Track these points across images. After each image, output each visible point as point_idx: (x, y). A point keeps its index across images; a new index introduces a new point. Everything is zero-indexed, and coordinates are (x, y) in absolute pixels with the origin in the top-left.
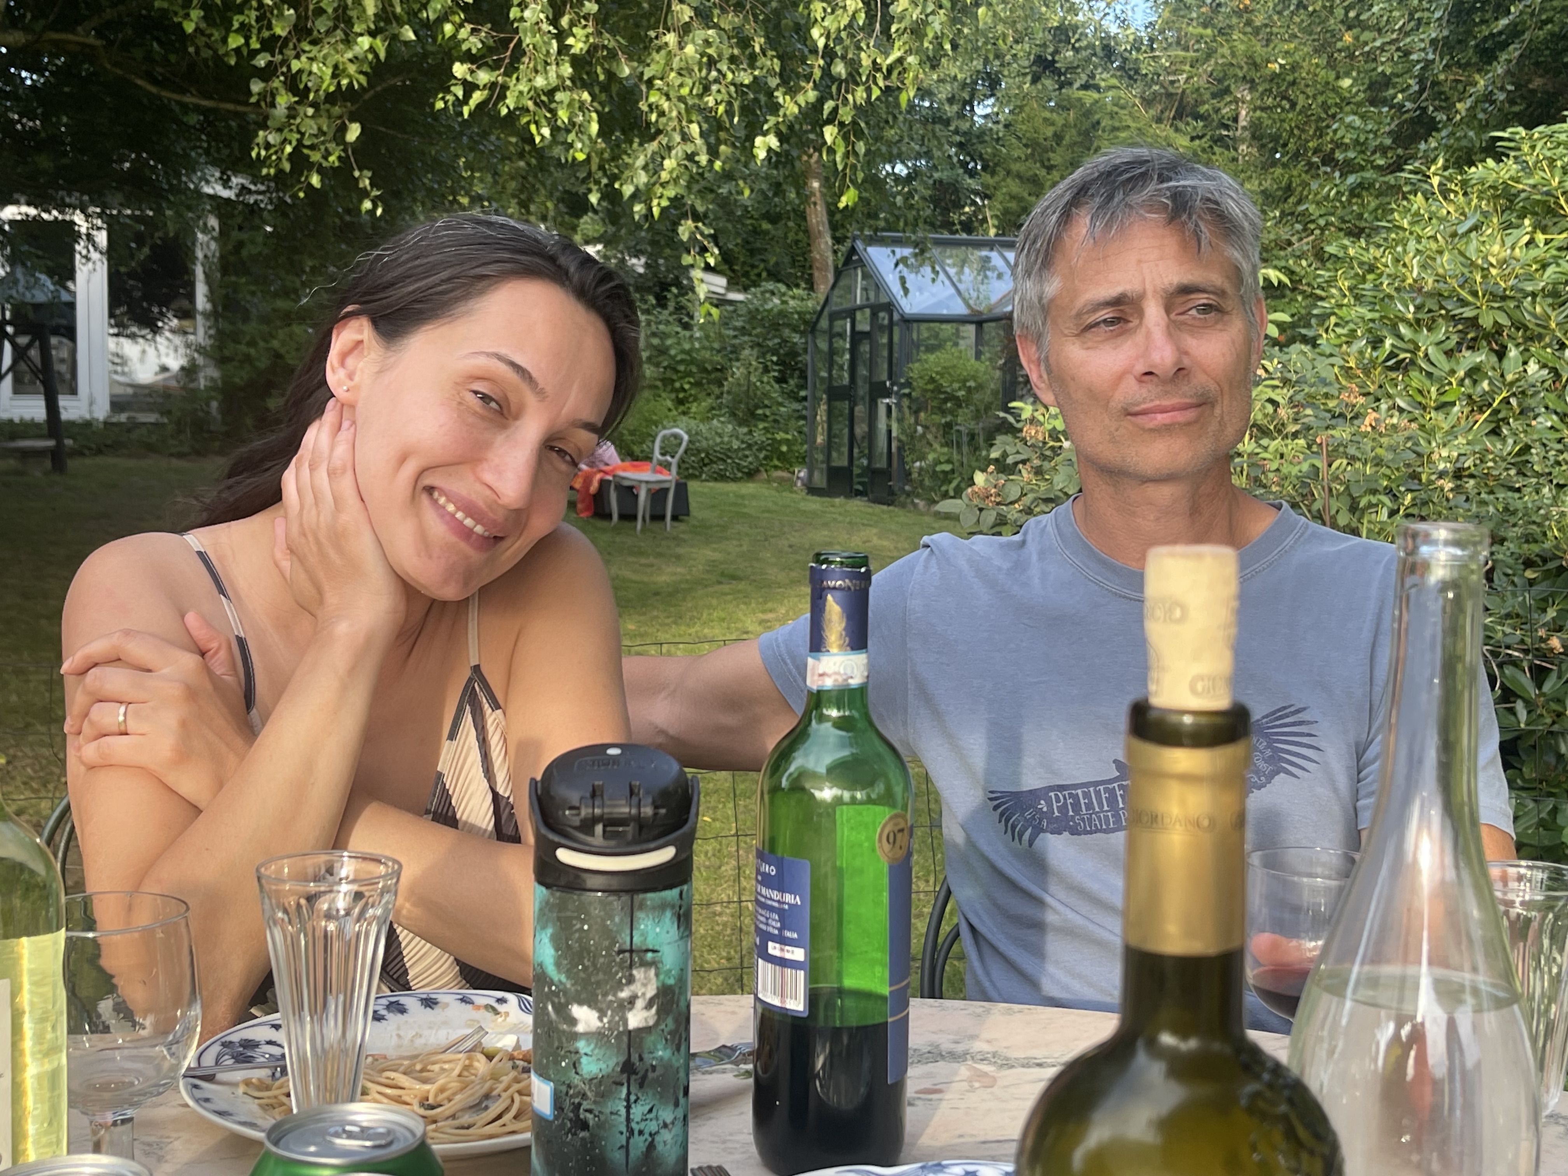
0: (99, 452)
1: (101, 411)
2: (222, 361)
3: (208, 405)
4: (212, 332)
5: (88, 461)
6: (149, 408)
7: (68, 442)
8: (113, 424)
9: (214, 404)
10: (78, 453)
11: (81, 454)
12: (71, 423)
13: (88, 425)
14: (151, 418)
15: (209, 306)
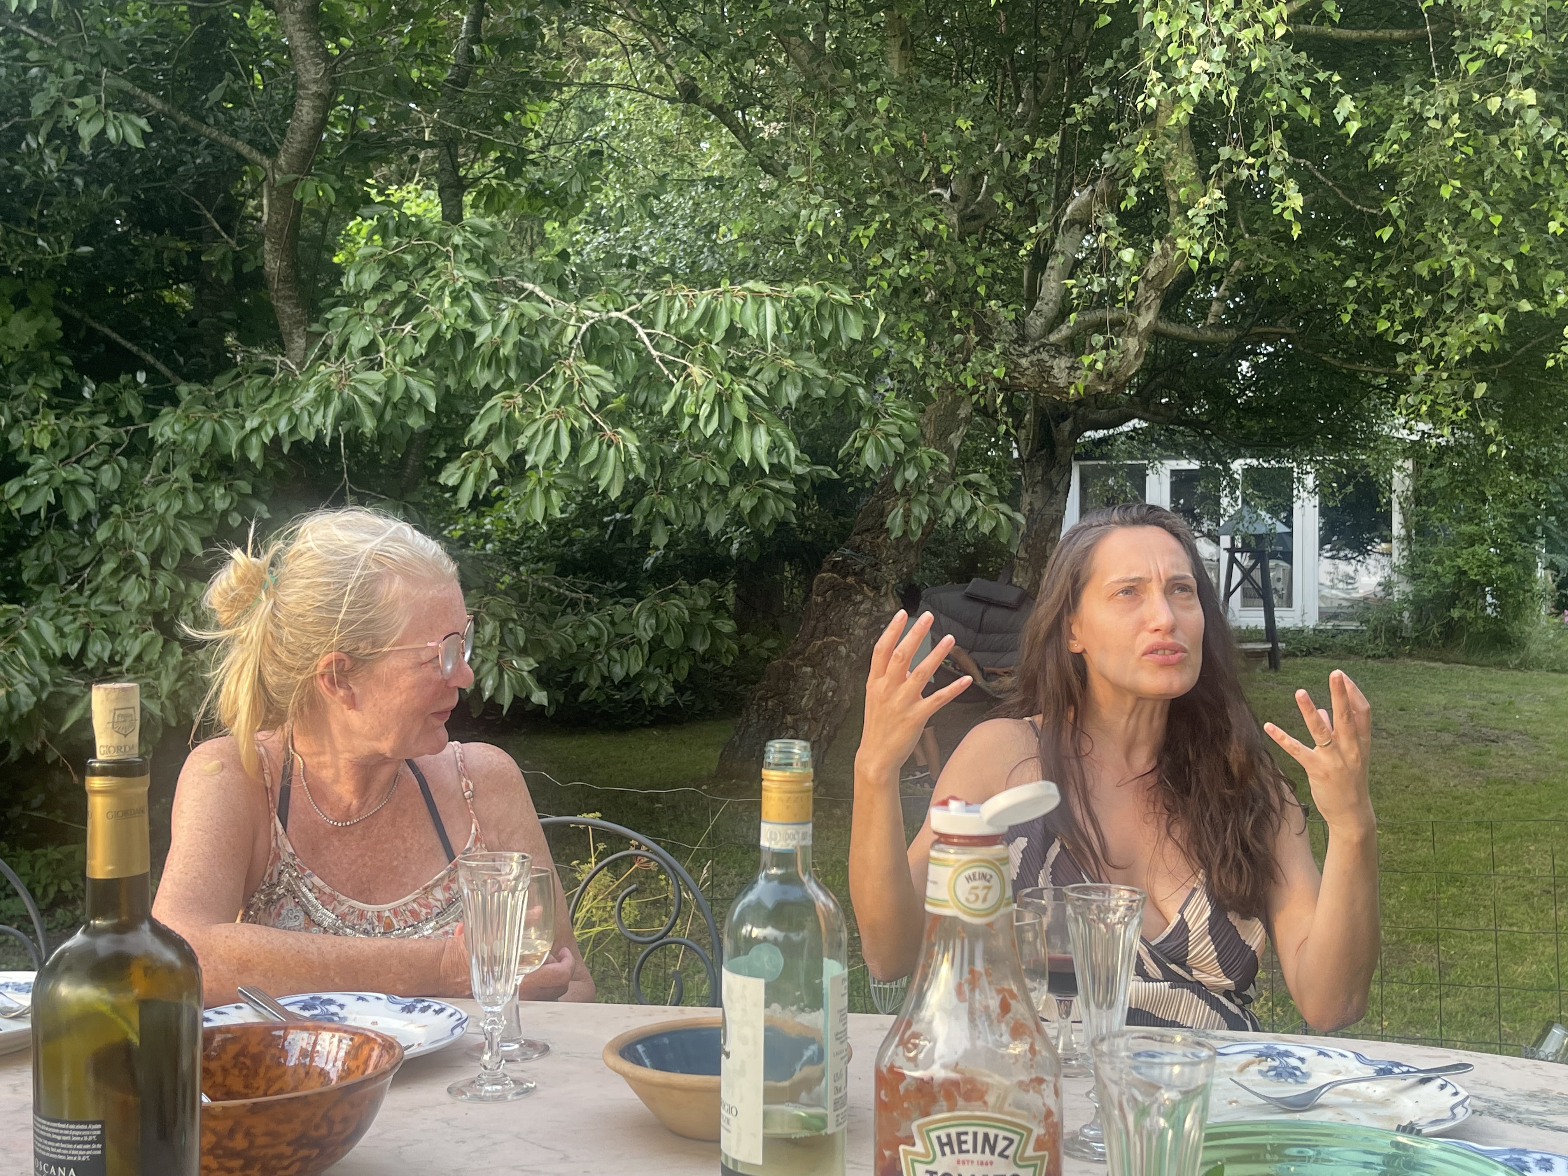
0: (1309, 653)
1: (1312, 621)
2: (1414, 578)
3: (1400, 614)
4: (1405, 553)
5: (1299, 661)
6: (1350, 618)
7: (1282, 646)
8: (1320, 631)
9: (1406, 614)
10: (1288, 655)
11: (1295, 655)
12: (1286, 631)
13: (1301, 631)
14: (1353, 625)
15: (1403, 532)
